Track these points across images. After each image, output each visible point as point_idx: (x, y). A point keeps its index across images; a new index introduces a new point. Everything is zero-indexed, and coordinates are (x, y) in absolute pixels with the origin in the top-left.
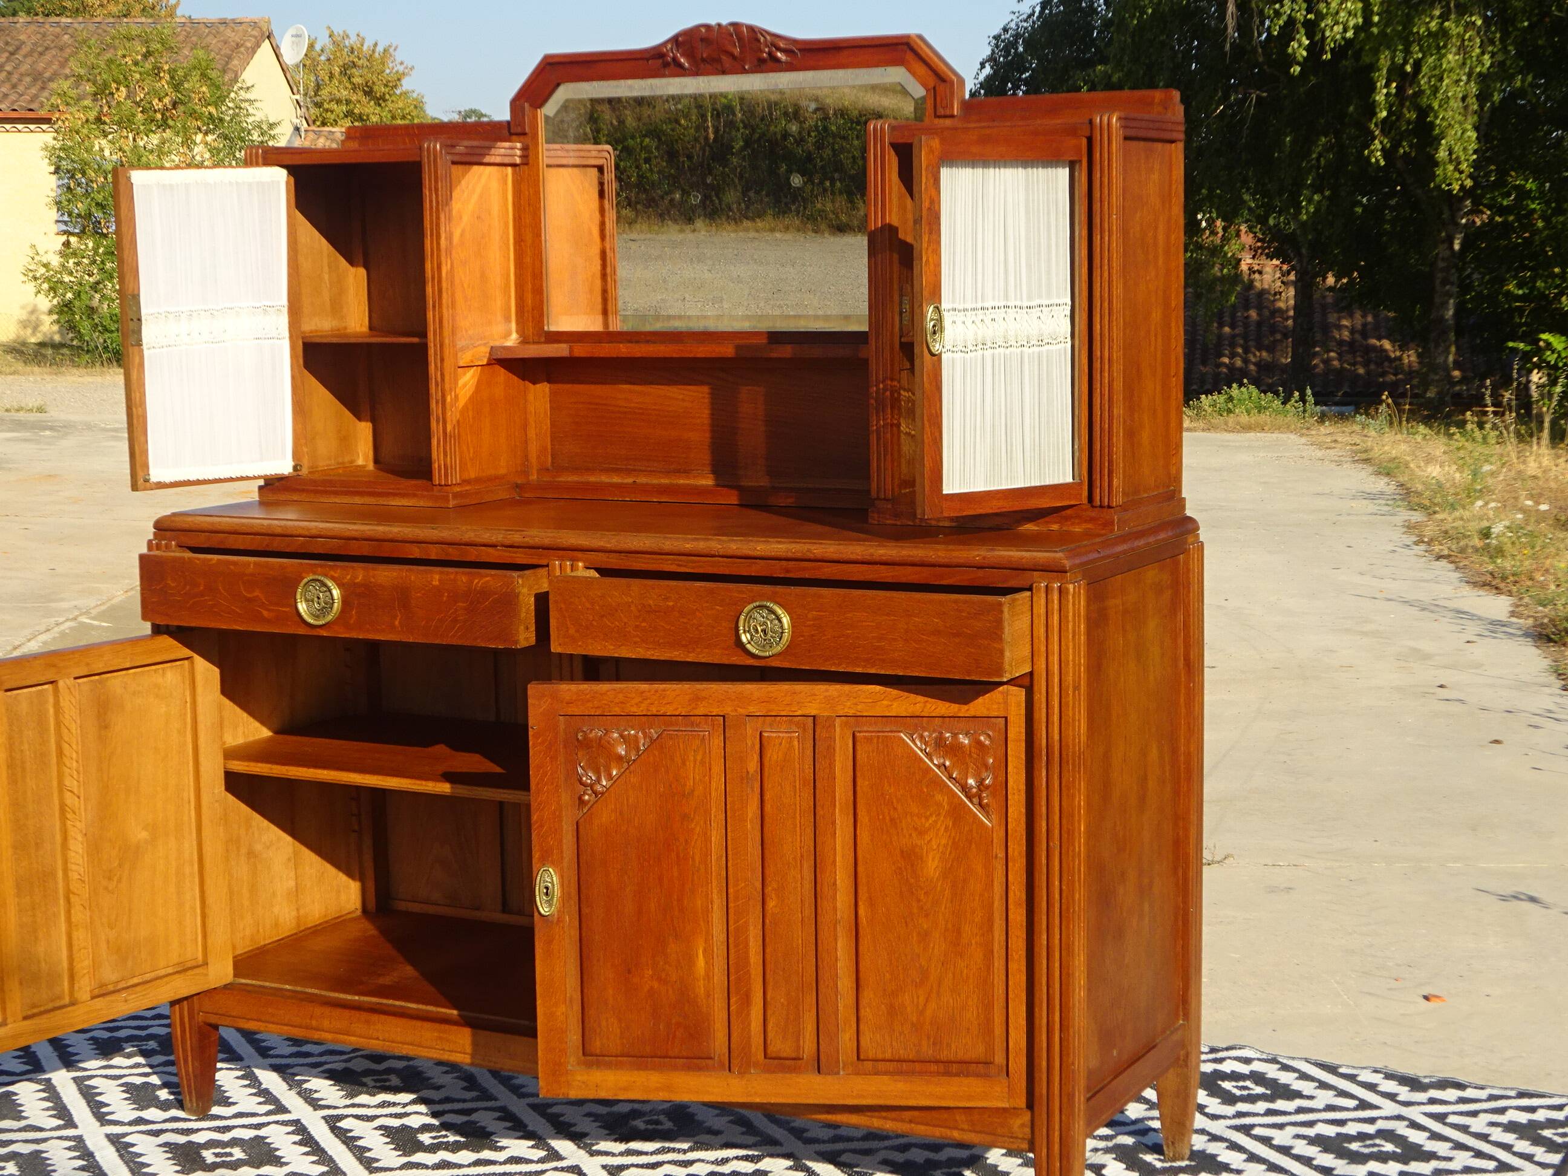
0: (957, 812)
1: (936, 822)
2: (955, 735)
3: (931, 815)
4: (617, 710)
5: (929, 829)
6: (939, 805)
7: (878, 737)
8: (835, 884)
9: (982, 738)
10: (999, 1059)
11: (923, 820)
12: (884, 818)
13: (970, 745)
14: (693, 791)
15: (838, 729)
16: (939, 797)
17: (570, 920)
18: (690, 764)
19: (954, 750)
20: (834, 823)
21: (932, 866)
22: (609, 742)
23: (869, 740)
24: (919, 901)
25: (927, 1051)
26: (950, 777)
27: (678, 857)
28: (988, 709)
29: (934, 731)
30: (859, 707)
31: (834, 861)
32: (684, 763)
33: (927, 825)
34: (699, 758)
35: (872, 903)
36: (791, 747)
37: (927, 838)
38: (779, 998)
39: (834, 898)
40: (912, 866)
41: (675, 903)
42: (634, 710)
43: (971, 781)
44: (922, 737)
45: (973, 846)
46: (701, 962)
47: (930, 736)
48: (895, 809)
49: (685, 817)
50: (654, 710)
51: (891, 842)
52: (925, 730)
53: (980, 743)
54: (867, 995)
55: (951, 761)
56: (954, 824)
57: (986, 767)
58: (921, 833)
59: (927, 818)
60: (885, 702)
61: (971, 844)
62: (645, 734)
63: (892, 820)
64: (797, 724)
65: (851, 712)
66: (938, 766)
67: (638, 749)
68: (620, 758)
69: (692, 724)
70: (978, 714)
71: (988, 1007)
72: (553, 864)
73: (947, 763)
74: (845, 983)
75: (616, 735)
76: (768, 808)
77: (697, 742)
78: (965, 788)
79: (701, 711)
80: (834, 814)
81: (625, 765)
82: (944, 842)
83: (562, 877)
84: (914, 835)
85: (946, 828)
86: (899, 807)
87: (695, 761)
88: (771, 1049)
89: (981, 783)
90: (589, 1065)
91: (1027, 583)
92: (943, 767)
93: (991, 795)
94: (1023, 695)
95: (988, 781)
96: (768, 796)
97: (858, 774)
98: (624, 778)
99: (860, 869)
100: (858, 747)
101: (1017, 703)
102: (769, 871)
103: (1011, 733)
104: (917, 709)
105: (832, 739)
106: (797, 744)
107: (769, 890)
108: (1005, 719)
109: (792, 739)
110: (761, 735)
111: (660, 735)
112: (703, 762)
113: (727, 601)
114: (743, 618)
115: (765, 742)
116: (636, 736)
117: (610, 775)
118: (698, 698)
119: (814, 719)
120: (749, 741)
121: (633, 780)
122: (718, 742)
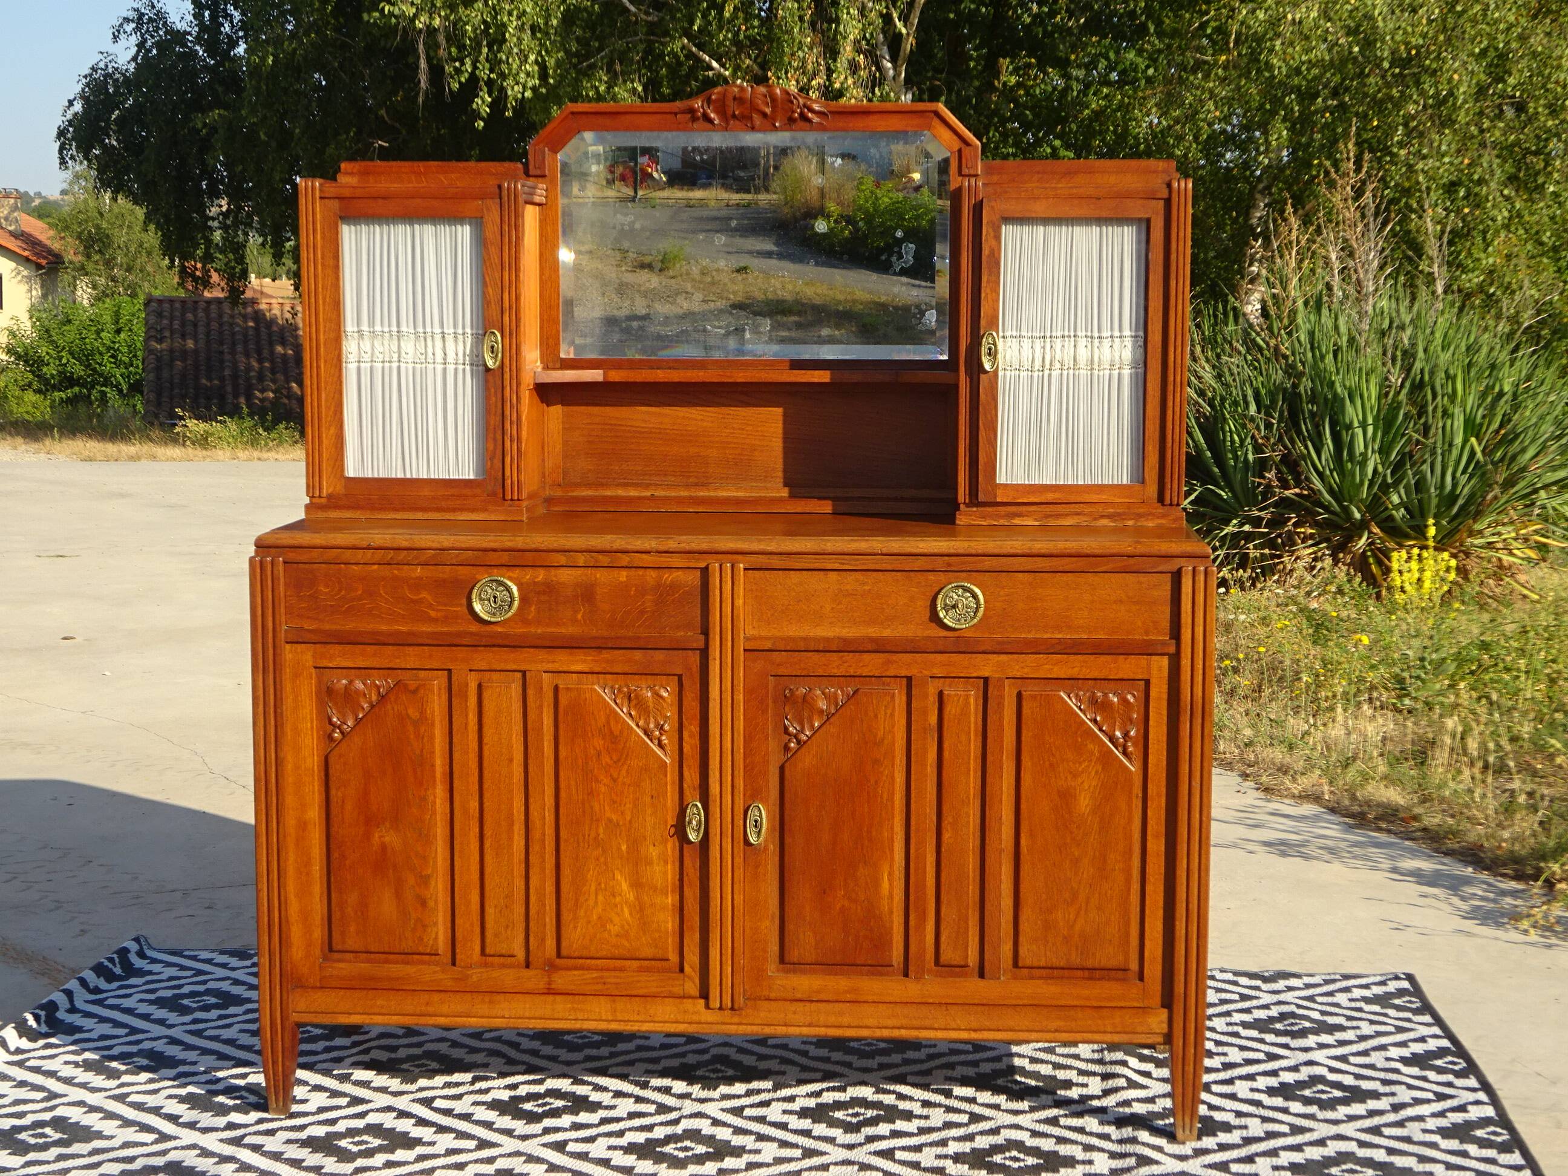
0: (1106, 758)
1: (1088, 767)
2: (1106, 695)
3: (1084, 761)
4: (821, 672)
5: (1082, 772)
6: (1092, 753)
7: (1042, 695)
8: (1001, 819)
9: (1129, 697)
10: (1135, 965)
11: (1077, 765)
12: (1044, 763)
13: (1118, 701)
14: (882, 741)
15: (1007, 688)
16: (1091, 746)
17: (773, 847)
18: (881, 718)
19: (1102, 707)
20: (1001, 768)
21: (1084, 804)
22: (812, 698)
23: (1034, 697)
24: (1072, 833)
25: (1075, 960)
26: (1101, 730)
27: (868, 795)
28: (1134, 673)
29: (1087, 691)
30: (1026, 670)
31: (1001, 800)
32: (876, 716)
33: (1080, 770)
34: (888, 712)
35: (1032, 836)
36: (967, 704)
37: (1080, 780)
38: (949, 914)
39: (1000, 830)
40: (1067, 803)
41: (865, 834)
42: (834, 671)
43: (1118, 734)
44: (1077, 696)
45: (1119, 787)
46: (885, 884)
47: (1084, 695)
48: (1054, 756)
49: (876, 762)
50: (852, 672)
51: (1050, 784)
52: (1080, 689)
53: (1126, 701)
54: (1026, 914)
55: (1101, 716)
56: (1103, 769)
57: (1131, 720)
58: (1075, 776)
59: (1080, 764)
60: (1047, 666)
61: (1117, 784)
62: (843, 691)
63: (1051, 765)
64: (972, 685)
65: (1018, 675)
66: (1090, 720)
67: (837, 704)
68: (821, 712)
69: (883, 684)
70: (1126, 677)
72: (762, 800)
73: (1098, 718)
74: (1007, 901)
75: (818, 692)
76: (946, 754)
77: (888, 699)
78: (1112, 739)
79: (891, 673)
80: (1001, 760)
81: (825, 717)
82: (1094, 783)
83: (768, 811)
84: (1069, 777)
85: (1096, 772)
86: (1058, 755)
87: (885, 714)
88: (943, 959)
89: (1126, 735)
90: (787, 971)
91: (1175, 568)
92: (1095, 721)
93: (1135, 745)
94: (1165, 661)
95: (1132, 733)
96: (946, 745)
97: (1024, 726)
98: (824, 728)
99: (1023, 806)
100: (1024, 703)
101: (1160, 669)
102: (945, 808)
103: (1153, 693)
104: (1074, 672)
105: (1002, 697)
106: (972, 701)
107: (945, 824)
108: (1147, 682)
109: (968, 697)
110: (941, 694)
111: (855, 692)
112: (893, 716)
113: (923, 583)
114: (940, 596)
115: (945, 699)
116: (835, 694)
117: (812, 727)
118: (889, 662)
119: (986, 680)
120: (931, 699)
121: (832, 730)
122: (904, 698)
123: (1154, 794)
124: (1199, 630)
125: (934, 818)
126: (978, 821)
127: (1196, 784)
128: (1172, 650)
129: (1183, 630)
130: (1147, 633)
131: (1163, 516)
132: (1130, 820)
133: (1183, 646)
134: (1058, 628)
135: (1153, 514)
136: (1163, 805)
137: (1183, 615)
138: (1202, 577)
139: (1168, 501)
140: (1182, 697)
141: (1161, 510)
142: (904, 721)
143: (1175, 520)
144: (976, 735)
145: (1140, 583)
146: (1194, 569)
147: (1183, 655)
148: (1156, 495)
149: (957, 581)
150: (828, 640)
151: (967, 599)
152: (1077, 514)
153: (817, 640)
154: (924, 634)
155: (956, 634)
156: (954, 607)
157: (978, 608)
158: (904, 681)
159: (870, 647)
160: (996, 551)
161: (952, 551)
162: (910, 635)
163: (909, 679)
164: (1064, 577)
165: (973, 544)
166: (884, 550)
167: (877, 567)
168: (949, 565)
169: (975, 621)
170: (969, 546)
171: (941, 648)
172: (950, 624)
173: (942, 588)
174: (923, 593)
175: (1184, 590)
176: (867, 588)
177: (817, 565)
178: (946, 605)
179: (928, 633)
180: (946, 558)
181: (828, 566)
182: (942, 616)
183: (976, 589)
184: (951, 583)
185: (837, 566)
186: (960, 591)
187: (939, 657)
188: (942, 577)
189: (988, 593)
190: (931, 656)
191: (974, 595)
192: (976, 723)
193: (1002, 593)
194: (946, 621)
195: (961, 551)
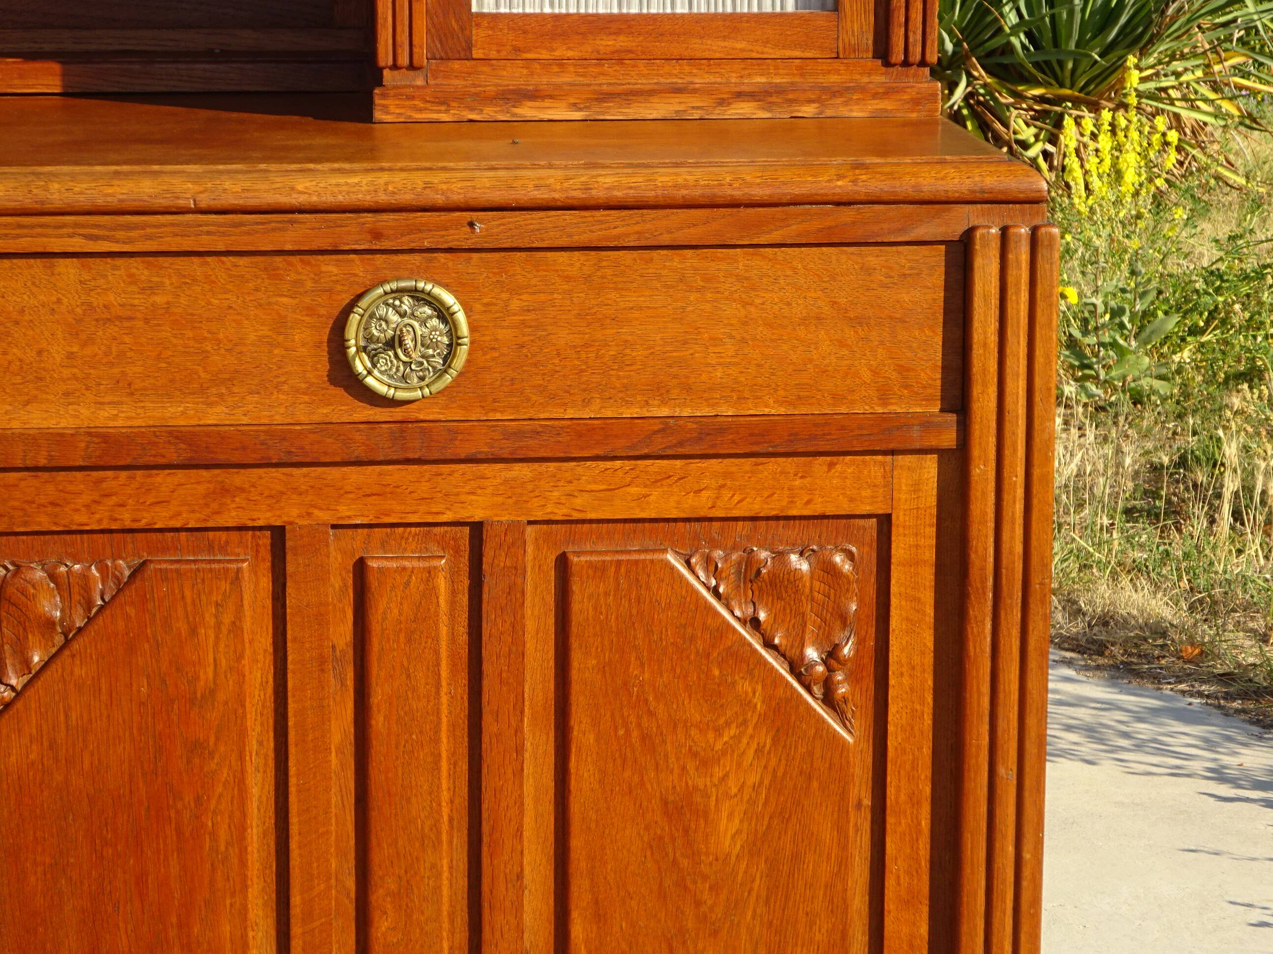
0: (783, 714)
1: (737, 738)
2: (780, 556)
3: (728, 724)
4: (44, 522)
5: (724, 753)
6: (747, 704)
7: (619, 563)
8: (520, 876)
9: (838, 559)
11: (711, 735)
12: (628, 732)
13: (812, 572)
14: (213, 692)
15: (530, 549)
16: (744, 686)
18: (207, 634)
20: (519, 750)
21: (728, 831)
22: (23, 592)
23: (600, 570)
24: (698, 904)
26: (768, 644)
27: (179, 833)
28: (851, 500)
29: (734, 548)
30: (578, 502)
31: (519, 832)
32: (193, 631)
33: (718, 746)
34: (227, 619)
35: (599, 916)
36: (431, 592)
37: (718, 772)
39: (518, 908)
40: (686, 831)
41: (172, 933)
42: (81, 519)
43: (812, 653)
44: (708, 561)
45: (815, 784)
47: (726, 559)
48: (651, 714)
49: (196, 748)
50: (126, 519)
51: (642, 784)
52: (714, 544)
53: (830, 570)
55: (769, 611)
56: (775, 741)
57: (843, 619)
58: (705, 764)
59: (719, 732)
60: (634, 490)
61: (810, 778)
62: (103, 569)
63: (645, 738)
64: (442, 543)
65: (560, 513)
66: (742, 621)
67: (89, 604)
68: (49, 624)
69: (210, 548)
70: (830, 510)
73: (762, 616)
75: (40, 574)
76: (378, 722)
77: (225, 586)
78: (796, 667)
79: (230, 518)
80: (519, 730)
81: (59, 640)
82: (753, 779)
84: (691, 766)
85: (759, 751)
86: (661, 711)
87: (218, 625)
89: (831, 655)
91: (955, 231)
92: (754, 623)
93: (853, 678)
94: (930, 467)
95: (847, 650)
96: (378, 696)
97: (574, 643)
98: (56, 668)
99: (576, 843)
100: (575, 587)
101: (916, 488)
102: (379, 855)
103: (899, 551)
104: (701, 504)
105: (519, 570)
106: (442, 584)
107: (378, 897)
108: (885, 522)
109: (430, 572)
110: (360, 568)
111: (137, 571)
112: (236, 628)
113: (309, 284)
114: (354, 318)
115: (373, 581)
116: (85, 577)
117: (26, 663)
118: (225, 491)
119: (477, 529)
120: (336, 582)
121: (79, 671)
122: (266, 583)
123: (903, 797)
124: (1017, 387)
125: (351, 883)
126: (463, 883)
127: (1007, 772)
128: (949, 439)
129: (976, 390)
130: (884, 397)
131: (887, 93)
132: (843, 864)
133: (977, 430)
134: (659, 391)
135: (862, 89)
136: (925, 824)
137: (977, 352)
138: (1021, 254)
139: (898, 55)
140: (974, 558)
141: (880, 78)
142: (265, 641)
143: (916, 102)
144: (453, 666)
145: (868, 271)
146: (1004, 230)
147: (976, 452)
148: (869, 39)
149: (398, 279)
150: (60, 439)
151: (423, 323)
152: (678, 90)
153: (32, 439)
154: (316, 418)
155: (398, 413)
156: (392, 344)
157: (453, 346)
158: (265, 539)
159: (172, 455)
160: (498, 196)
161: (383, 198)
162: (278, 419)
163: (278, 533)
164: (675, 260)
165: (436, 178)
166: (205, 201)
167: (187, 244)
168: (377, 235)
169: (447, 379)
170: (428, 186)
171: (359, 452)
172: (382, 389)
173: (359, 297)
174: (310, 310)
175: (979, 287)
176: (160, 299)
177: (24, 244)
178: (370, 339)
179: (323, 413)
180: (369, 217)
181: (56, 245)
182: (359, 368)
183: (448, 298)
184: (382, 283)
185: (77, 244)
186: (407, 303)
187: (354, 474)
188: (358, 266)
189: (478, 307)
190: (334, 473)
191: (444, 314)
192: (453, 639)
193: (515, 304)
194: (370, 381)
195: (407, 198)
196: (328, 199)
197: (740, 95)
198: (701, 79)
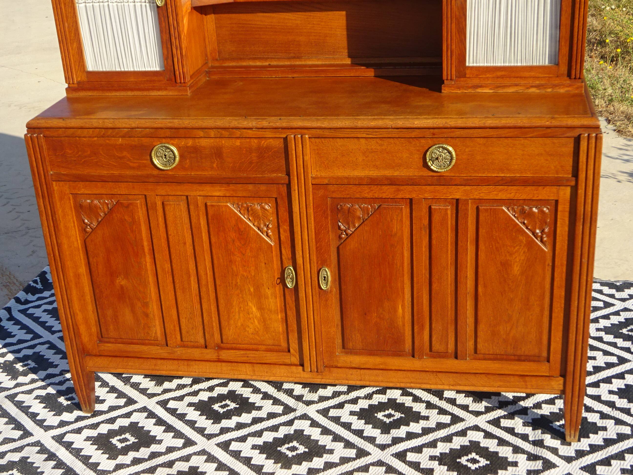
0: (530, 244)
1: (519, 249)
2: (531, 208)
3: (517, 246)
4: (358, 196)
5: (516, 252)
6: (522, 241)
7: (491, 209)
8: (467, 277)
9: (545, 209)
10: (545, 354)
11: (512, 248)
12: (492, 247)
13: (538, 212)
14: (396, 234)
15: (470, 205)
16: (521, 238)
17: (335, 291)
18: (395, 221)
19: (528, 215)
20: (467, 249)
21: (516, 269)
22: (354, 211)
23: (486, 210)
24: (509, 285)
25: (510, 350)
26: (527, 228)
27: (389, 263)
28: (549, 196)
29: (520, 206)
30: (481, 195)
31: (467, 267)
32: (392, 221)
33: (514, 251)
34: (399, 218)
35: (485, 286)
36: (447, 214)
37: (514, 257)
38: (437, 326)
39: (466, 283)
40: (506, 269)
41: (387, 285)
42: (366, 195)
43: (538, 231)
44: (513, 209)
45: (538, 260)
46: (400, 310)
47: (517, 208)
48: (498, 243)
49: (392, 246)
50: (376, 196)
51: (496, 258)
52: (515, 205)
53: (543, 212)
54: (482, 327)
55: (527, 221)
56: (528, 250)
57: (546, 223)
58: (511, 254)
59: (514, 247)
60: (495, 193)
61: (536, 259)
62: (371, 206)
63: (496, 248)
64: (449, 203)
65: (477, 197)
66: (521, 223)
67: (368, 214)
68: (359, 218)
69: (396, 202)
70: (543, 198)
71: (541, 333)
72: (327, 266)
73: (526, 222)
74: (470, 320)
75: (357, 207)
76: (434, 242)
77: (399, 211)
78: (534, 233)
79: (400, 196)
80: (467, 245)
81: (362, 221)
82: (522, 258)
83: (331, 272)
84: (507, 255)
85: (524, 252)
86: (500, 242)
87: (397, 219)
88: (434, 349)
89: (543, 231)
90: (347, 353)
91: (576, 134)
92: (524, 223)
93: (547, 236)
94: (568, 190)
95: (546, 230)
96: (434, 236)
97: (480, 226)
98: (361, 227)
99: (480, 270)
100: (481, 213)
101: (565, 194)
102: (434, 271)
103: (560, 208)
104: (511, 196)
105: (467, 210)
106: (449, 212)
107: (434, 279)
108: (557, 202)
109: (446, 210)
110: (430, 208)
111: (379, 207)
112: (401, 220)
113: (418, 145)
114: (428, 153)
115: (433, 211)
116: (367, 208)
117: (354, 226)
118: (398, 190)
119: (457, 200)
120: (424, 210)
121: (366, 228)
122: (408, 210)
123: (559, 264)
124: (591, 173)
125: (428, 276)
126: (453, 277)
127: (585, 260)
128: (573, 183)
129: (580, 173)
130: (557, 173)
131: (570, 86)
132: (544, 278)
133: (580, 182)
134: (502, 170)
135: (564, 85)
136: (564, 270)
137: (580, 164)
138: (593, 141)
139: (573, 77)
140: (578, 212)
141: (568, 82)
142: (408, 223)
143: (577, 88)
144: (452, 230)
145: (554, 143)
146: (589, 135)
147: (579, 187)
148: (566, 73)
149: (439, 144)
150: (361, 178)
151: (445, 154)
152: (516, 85)
153: (355, 178)
154: (419, 175)
155: (438, 174)
156: (437, 159)
157: (452, 159)
158: (408, 201)
159: (386, 182)
160: (463, 125)
161: (435, 126)
162: (411, 175)
163: (411, 200)
164: (506, 141)
165: (448, 121)
166: (394, 126)
167: (390, 136)
168: (434, 134)
169: (450, 167)
170: (446, 123)
171: (430, 183)
172: (435, 169)
173: (430, 148)
174: (418, 150)
175: (581, 149)
176: (383, 147)
177: (352, 135)
178: (432, 157)
179: (421, 173)
180: (432, 130)
181: (359, 136)
182: (429, 164)
183: (450, 149)
184: (435, 145)
185: (364, 135)
186: (441, 150)
187: (428, 188)
188: (430, 142)
189: (458, 150)
190: (424, 187)
191: (449, 152)
192: (452, 224)
193: (467, 150)
194: (432, 167)
195: (441, 126)
196: (422, 126)
197: (532, 87)
198: (523, 82)
